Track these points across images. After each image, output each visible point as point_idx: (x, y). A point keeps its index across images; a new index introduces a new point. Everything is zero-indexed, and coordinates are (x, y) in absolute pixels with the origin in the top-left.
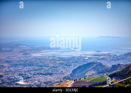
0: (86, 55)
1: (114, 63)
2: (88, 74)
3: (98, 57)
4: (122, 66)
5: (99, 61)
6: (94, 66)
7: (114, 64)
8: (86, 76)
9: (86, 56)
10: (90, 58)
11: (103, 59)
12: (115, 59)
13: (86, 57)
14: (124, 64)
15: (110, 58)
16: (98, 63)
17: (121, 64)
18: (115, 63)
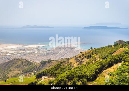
0: (8, 49)
1: (43, 58)
2: (10, 75)
3: (24, 52)
4: (53, 62)
5: (24, 58)
6: (18, 64)
7: (43, 60)
8: (8, 78)
9: (8, 51)
10: (13, 54)
11: (29, 54)
12: (44, 54)
13: (8, 53)
14: (56, 59)
15: (39, 53)
16: (23, 59)
17: (52, 59)
18: (45, 59)
